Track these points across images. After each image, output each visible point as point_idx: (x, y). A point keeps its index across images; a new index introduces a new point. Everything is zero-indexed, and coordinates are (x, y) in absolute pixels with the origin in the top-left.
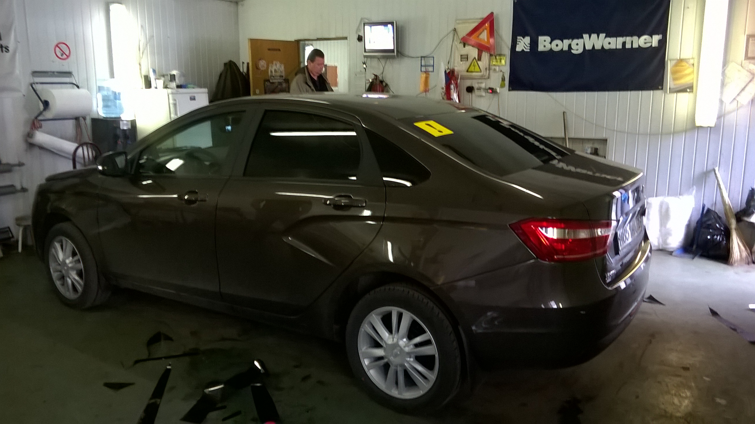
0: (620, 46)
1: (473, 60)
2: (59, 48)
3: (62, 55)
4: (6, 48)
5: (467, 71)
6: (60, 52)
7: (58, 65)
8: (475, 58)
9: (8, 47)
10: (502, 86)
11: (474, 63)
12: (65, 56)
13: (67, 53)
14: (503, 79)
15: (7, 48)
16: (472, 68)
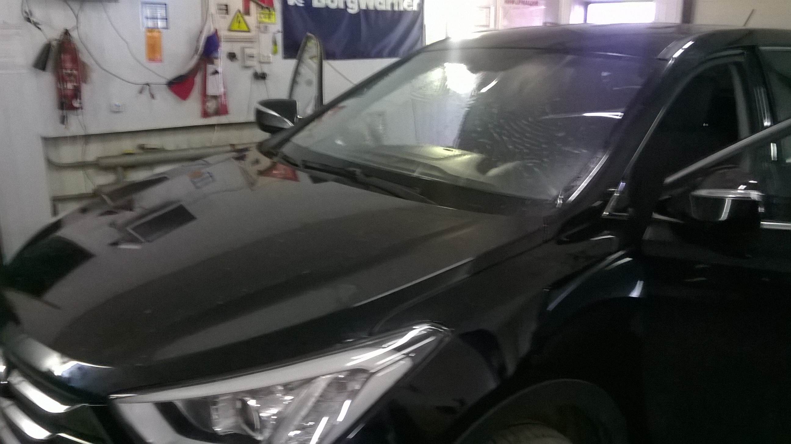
0: (389, 8)
1: (236, 14)
5: (230, 30)
8: (240, 12)
10: (275, 52)
11: (238, 17)
14: (275, 43)
16: (236, 26)
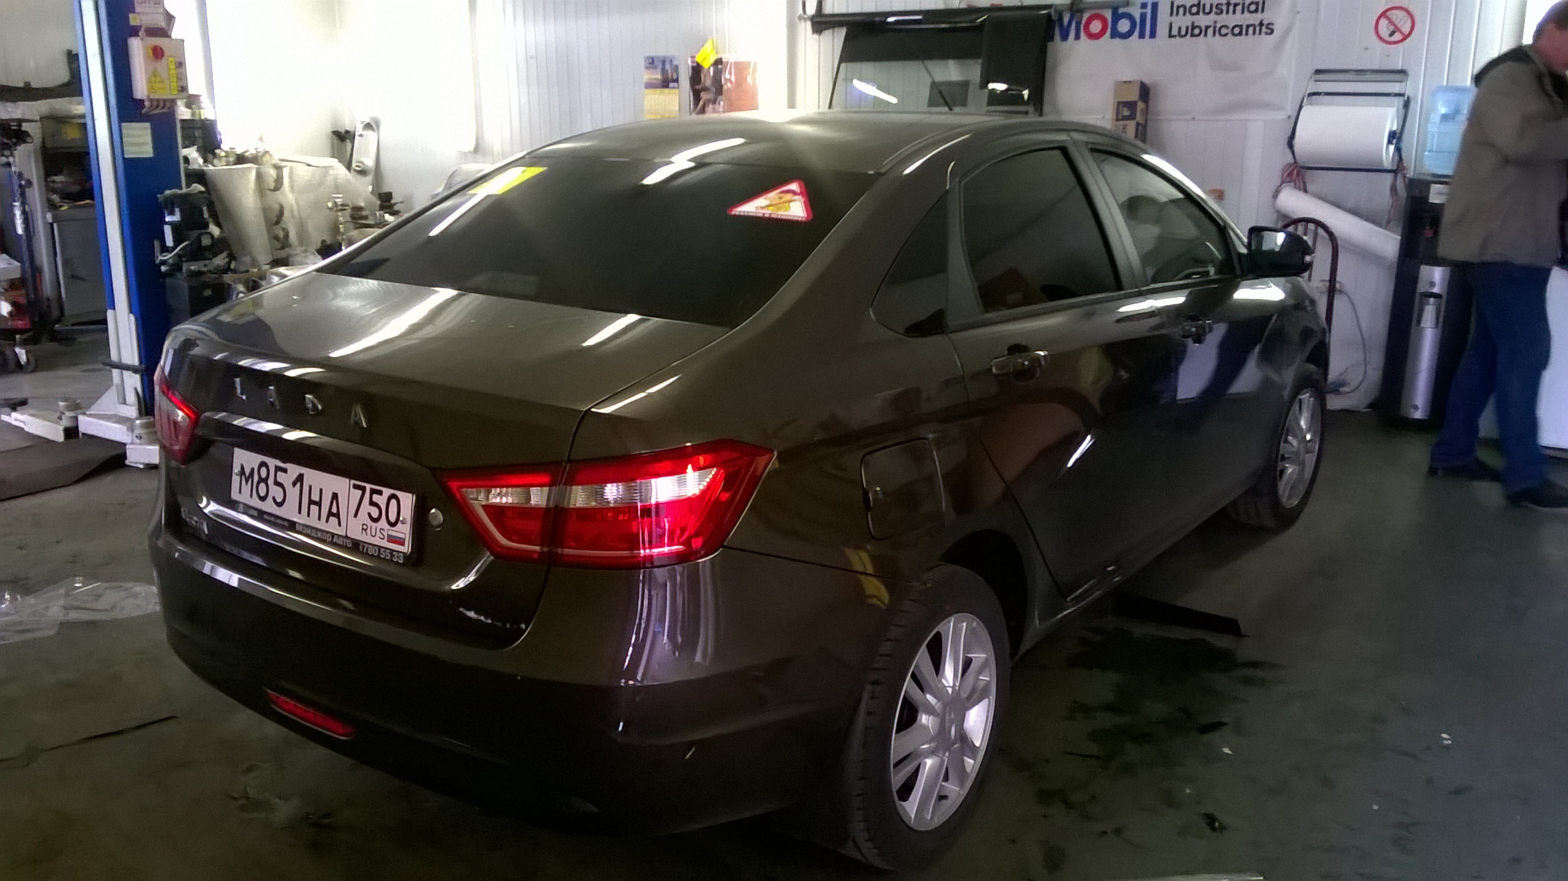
2: (1389, 19)
3: (1392, 34)
4: (1267, 27)
6: (1388, 29)
7: (1377, 56)
9: (1272, 24)
12: (1397, 37)
13: (1406, 29)
15: (1270, 26)
